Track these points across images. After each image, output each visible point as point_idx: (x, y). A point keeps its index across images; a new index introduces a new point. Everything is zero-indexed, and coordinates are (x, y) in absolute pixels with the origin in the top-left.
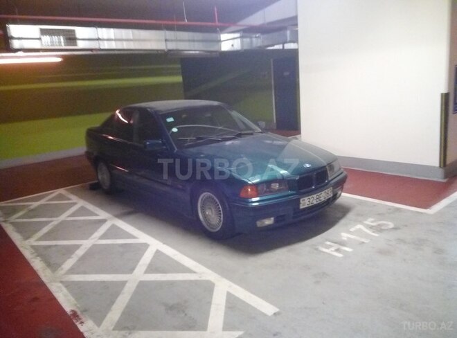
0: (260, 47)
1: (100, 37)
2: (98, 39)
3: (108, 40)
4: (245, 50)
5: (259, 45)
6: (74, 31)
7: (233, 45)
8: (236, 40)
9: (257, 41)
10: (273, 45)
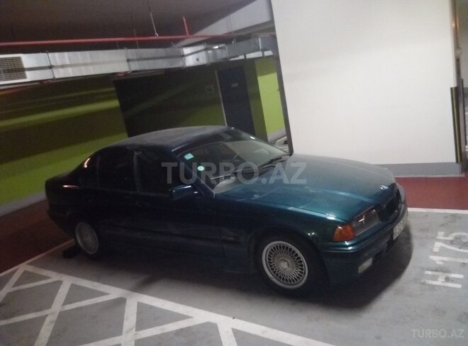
0: (226, 59)
1: (53, 64)
2: (51, 67)
3: (63, 66)
4: (212, 64)
5: (224, 56)
6: (19, 58)
7: (198, 60)
8: (200, 54)
9: (220, 53)
10: (237, 56)
